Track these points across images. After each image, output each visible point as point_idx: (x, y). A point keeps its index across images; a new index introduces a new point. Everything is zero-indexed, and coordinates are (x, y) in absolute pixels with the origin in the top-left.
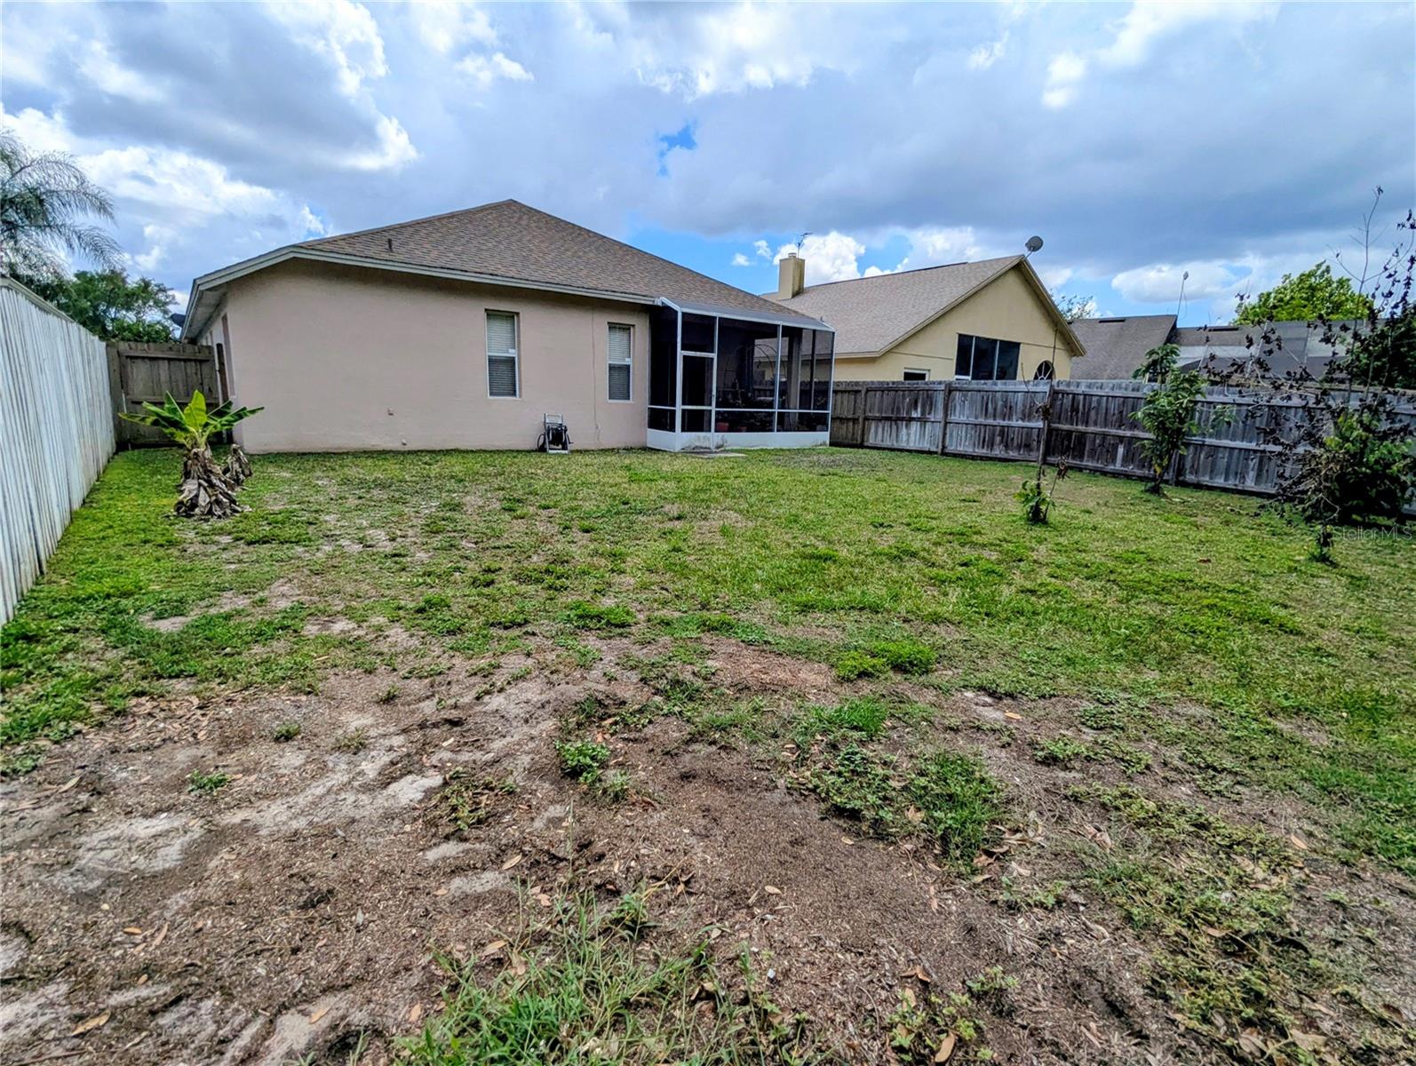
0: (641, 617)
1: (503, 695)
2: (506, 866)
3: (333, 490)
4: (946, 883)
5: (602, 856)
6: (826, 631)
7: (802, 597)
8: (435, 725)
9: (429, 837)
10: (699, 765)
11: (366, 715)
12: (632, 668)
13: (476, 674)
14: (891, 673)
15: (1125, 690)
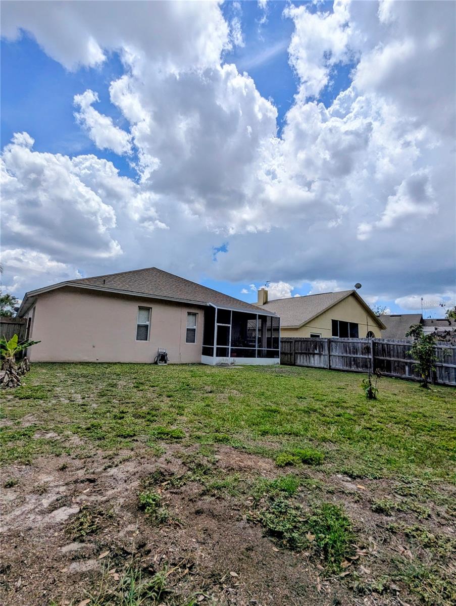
0: (188, 435)
1: (117, 468)
2: (101, 557)
3: (63, 377)
4: (326, 576)
5: (149, 551)
6: (273, 444)
7: (263, 428)
8: (82, 482)
9: (65, 539)
10: (205, 507)
11: (51, 476)
12: (180, 458)
13: (106, 458)
14: (302, 464)
15: (416, 476)
